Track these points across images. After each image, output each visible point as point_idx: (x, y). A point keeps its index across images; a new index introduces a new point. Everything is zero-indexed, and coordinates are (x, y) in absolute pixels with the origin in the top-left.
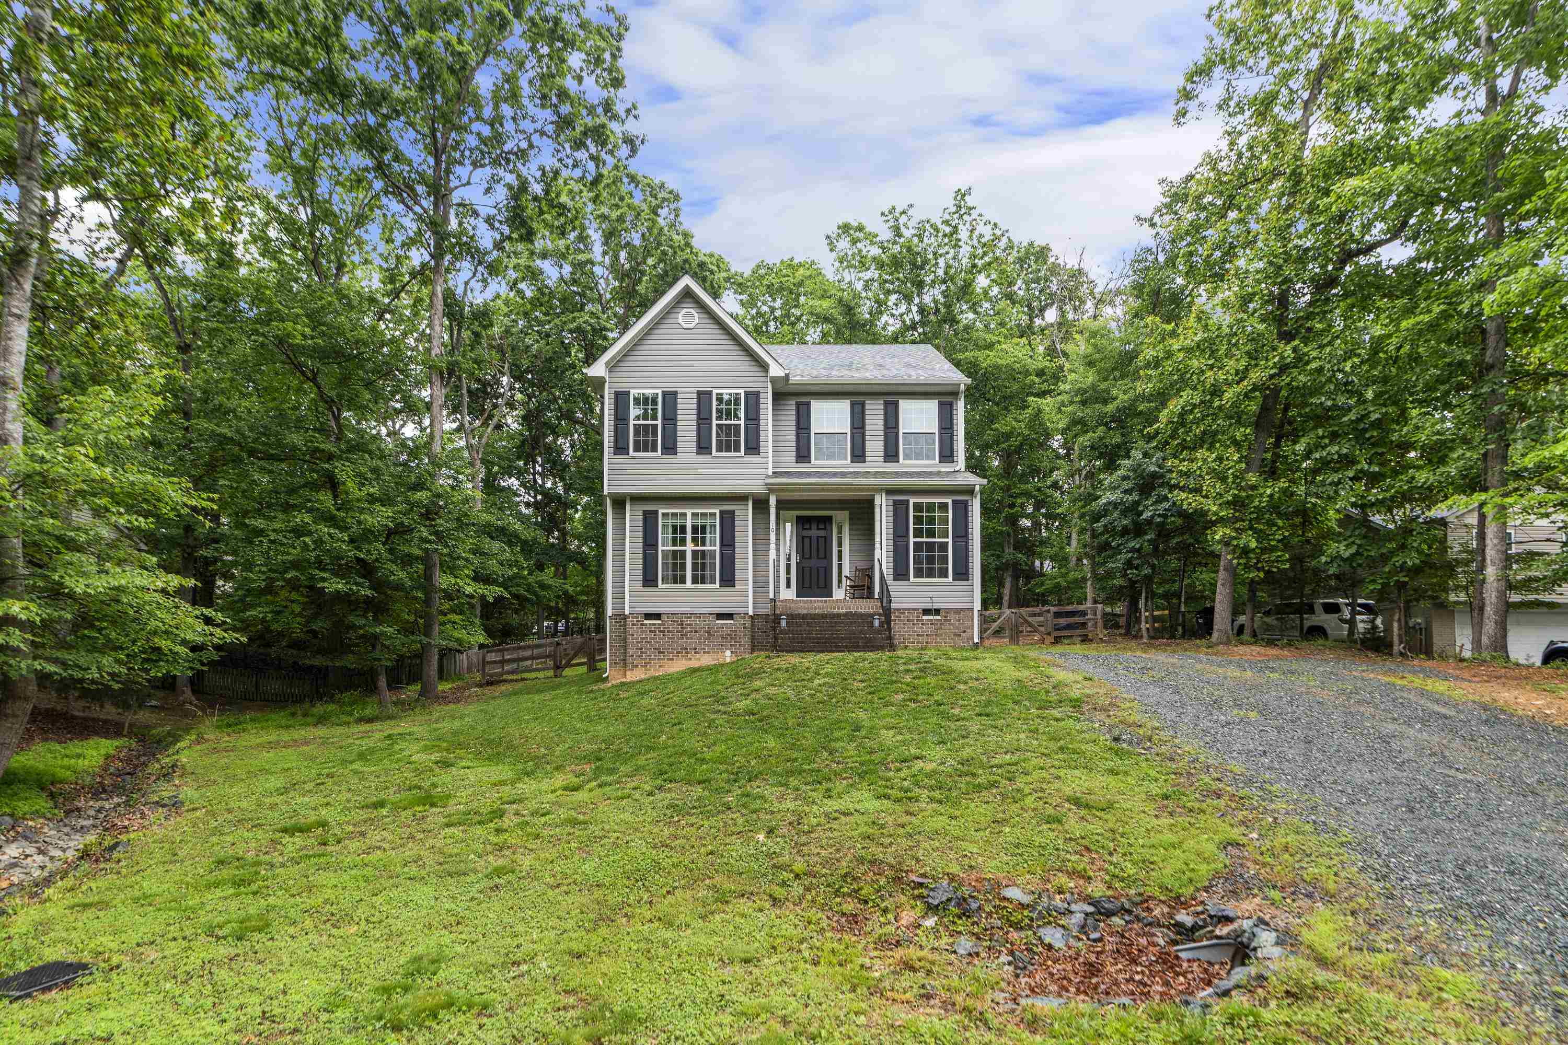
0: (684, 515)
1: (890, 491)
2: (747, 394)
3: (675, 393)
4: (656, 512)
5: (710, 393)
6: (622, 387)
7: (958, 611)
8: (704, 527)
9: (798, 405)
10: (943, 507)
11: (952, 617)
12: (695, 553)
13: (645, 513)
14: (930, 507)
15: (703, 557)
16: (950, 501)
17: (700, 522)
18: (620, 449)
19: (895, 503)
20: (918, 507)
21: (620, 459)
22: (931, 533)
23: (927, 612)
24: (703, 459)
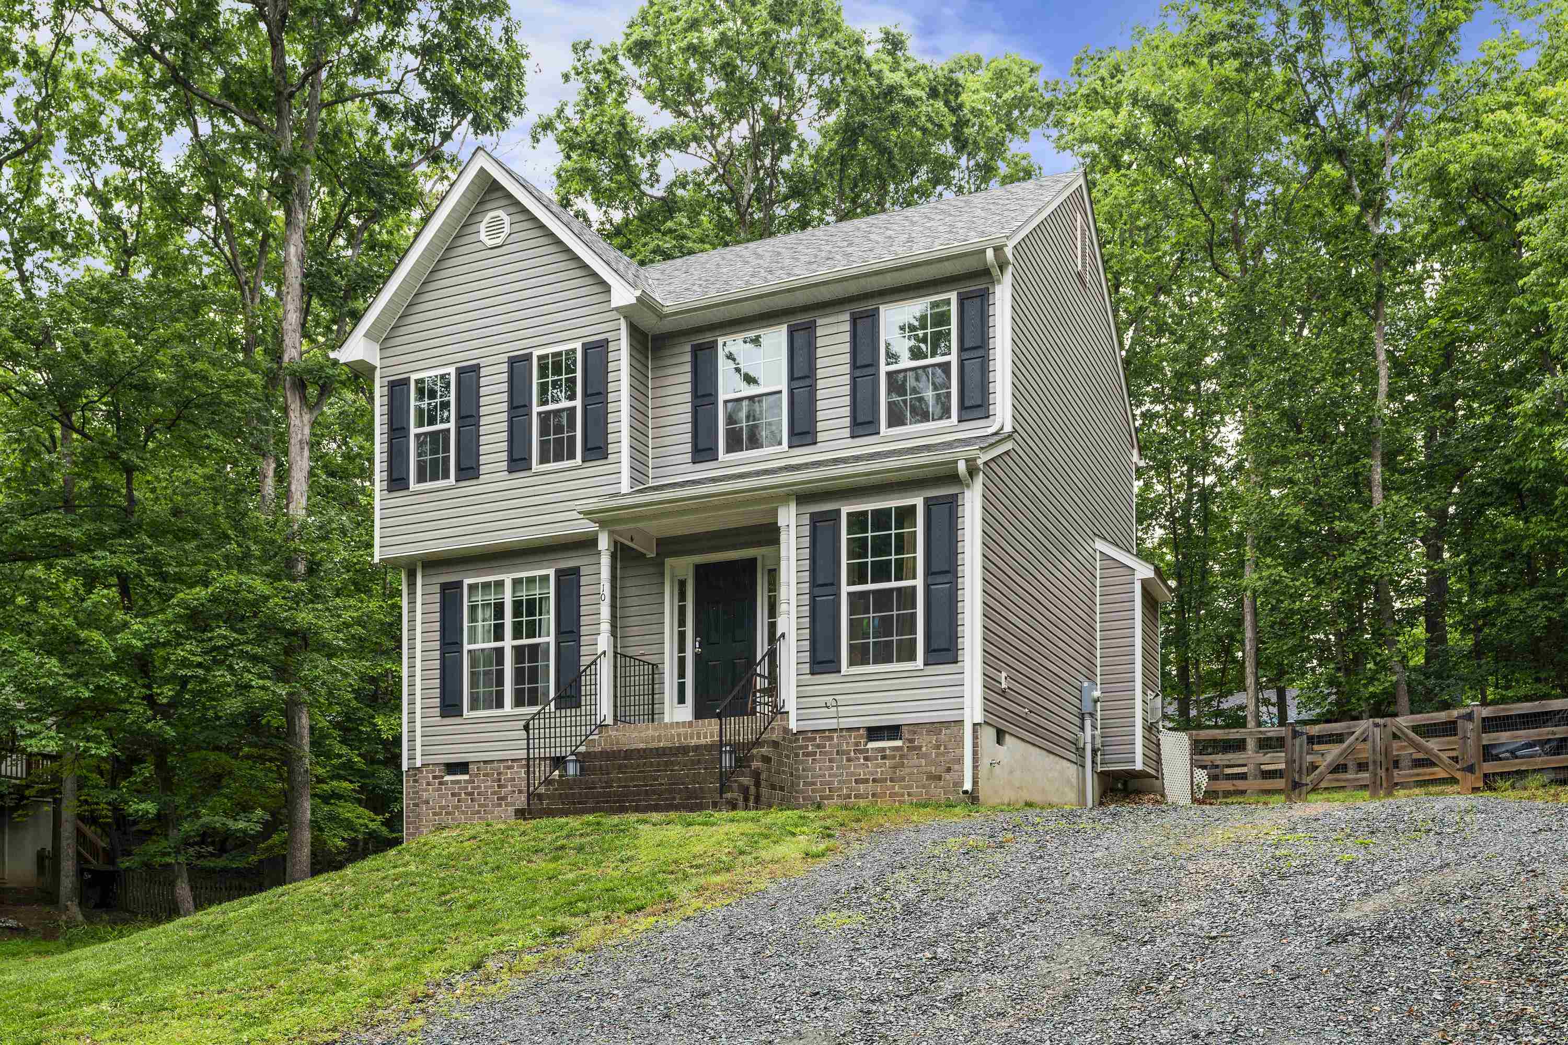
0: (500, 584)
1: (803, 497)
2: (586, 348)
3: (476, 369)
4: (459, 585)
5: (528, 358)
6: (397, 373)
7: (935, 727)
8: (531, 603)
9: (697, 350)
10: (906, 514)
11: (925, 741)
12: (519, 651)
13: (445, 587)
14: (882, 518)
15: (534, 656)
16: (918, 501)
17: (524, 594)
18: (397, 482)
19: (816, 520)
20: (857, 521)
21: (399, 499)
22: (882, 572)
23: (875, 733)
24: (521, 479)
